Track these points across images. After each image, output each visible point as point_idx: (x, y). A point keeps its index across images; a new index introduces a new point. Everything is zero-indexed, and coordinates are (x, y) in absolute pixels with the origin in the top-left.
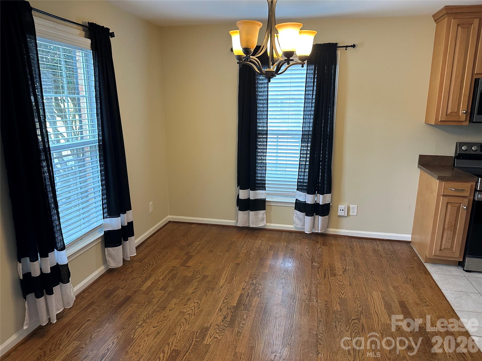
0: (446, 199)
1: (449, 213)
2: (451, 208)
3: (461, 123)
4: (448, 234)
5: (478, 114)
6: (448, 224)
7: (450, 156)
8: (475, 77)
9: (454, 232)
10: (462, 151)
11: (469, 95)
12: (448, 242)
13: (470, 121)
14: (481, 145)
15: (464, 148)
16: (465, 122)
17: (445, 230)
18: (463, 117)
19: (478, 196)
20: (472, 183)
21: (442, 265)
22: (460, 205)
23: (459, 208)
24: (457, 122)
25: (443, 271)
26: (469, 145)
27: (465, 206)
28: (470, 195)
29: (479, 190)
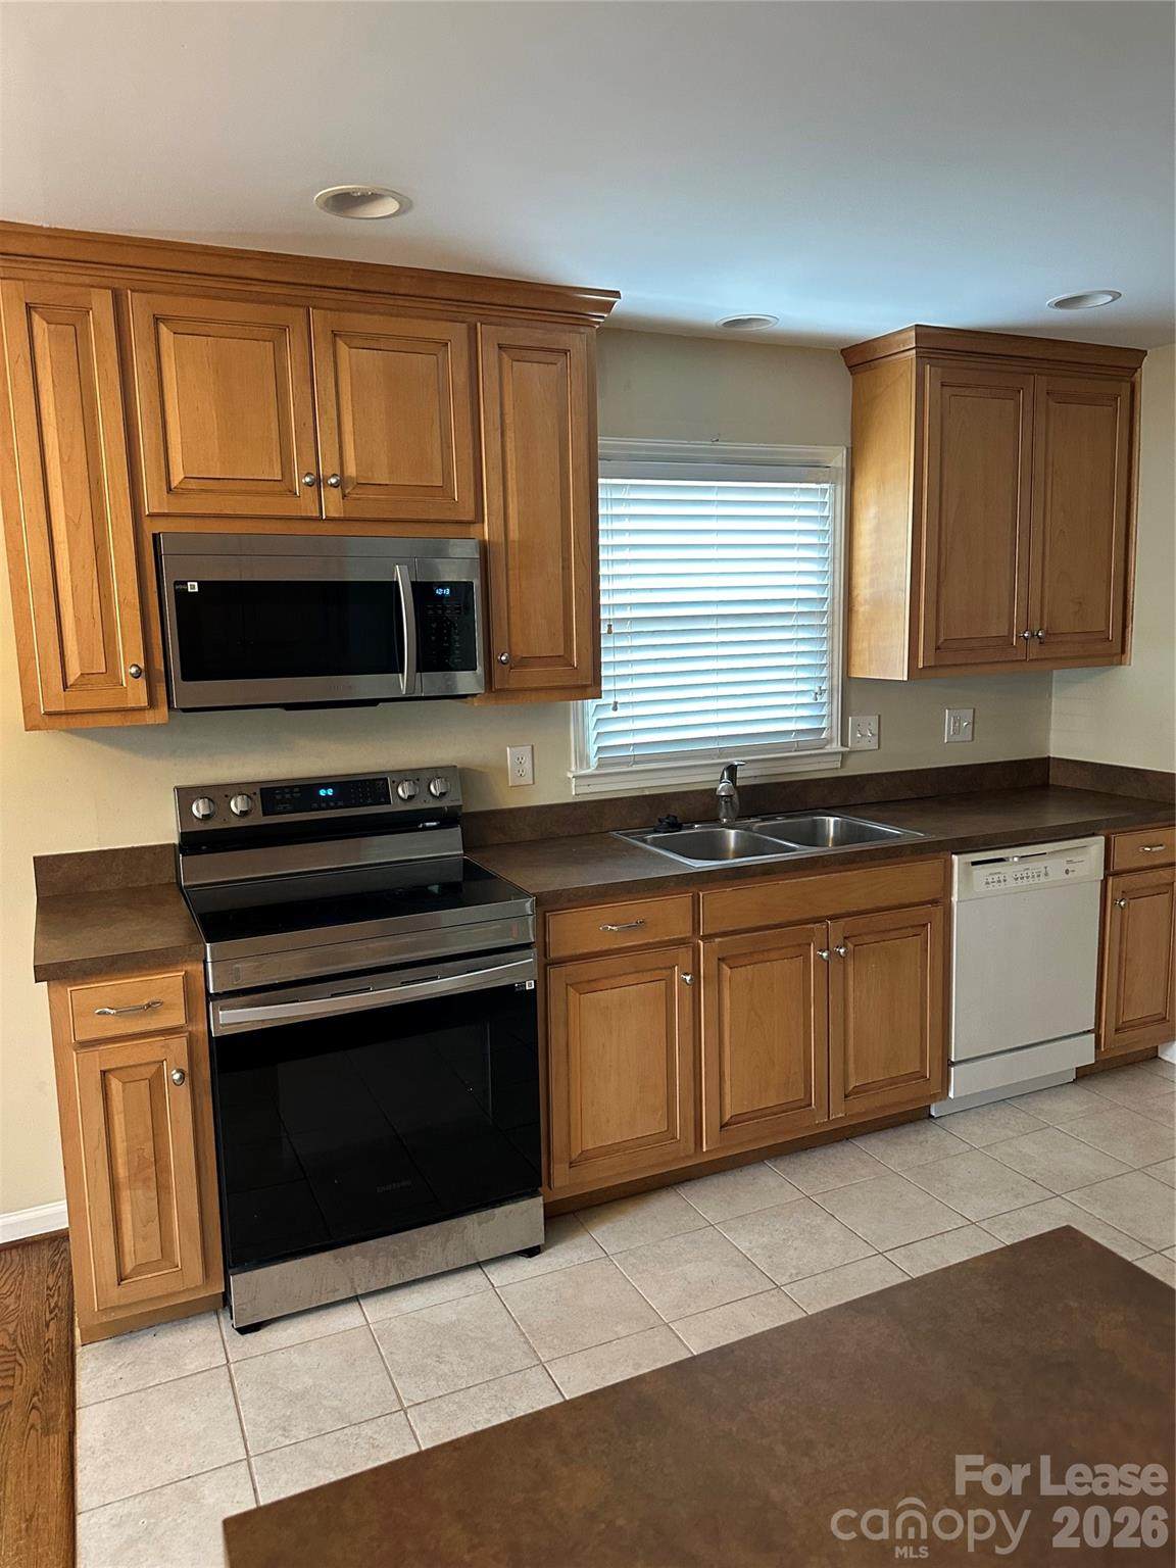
0: (95, 1060)
2: (124, 1090)
3: (137, 715)
4: (136, 1203)
5: (187, 676)
6: (129, 1162)
7: (162, 846)
8: (150, 528)
9: (162, 1188)
10: (195, 820)
11: (141, 602)
12: (145, 1239)
13: (169, 708)
14: (261, 789)
15: (199, 809)
16: (151, 712)
17: (119, 1189)
18: (138, 693)
19: (216, 1019)
20: (184, 968)
21: (158, 1328)
22: (160, 1069)
23: (156, 1083)
24: (119, 715)
25: (146, 1367)
26: (216, 794)
27: (179, 1071)
28: (189, 1018)
29: (216, 994)
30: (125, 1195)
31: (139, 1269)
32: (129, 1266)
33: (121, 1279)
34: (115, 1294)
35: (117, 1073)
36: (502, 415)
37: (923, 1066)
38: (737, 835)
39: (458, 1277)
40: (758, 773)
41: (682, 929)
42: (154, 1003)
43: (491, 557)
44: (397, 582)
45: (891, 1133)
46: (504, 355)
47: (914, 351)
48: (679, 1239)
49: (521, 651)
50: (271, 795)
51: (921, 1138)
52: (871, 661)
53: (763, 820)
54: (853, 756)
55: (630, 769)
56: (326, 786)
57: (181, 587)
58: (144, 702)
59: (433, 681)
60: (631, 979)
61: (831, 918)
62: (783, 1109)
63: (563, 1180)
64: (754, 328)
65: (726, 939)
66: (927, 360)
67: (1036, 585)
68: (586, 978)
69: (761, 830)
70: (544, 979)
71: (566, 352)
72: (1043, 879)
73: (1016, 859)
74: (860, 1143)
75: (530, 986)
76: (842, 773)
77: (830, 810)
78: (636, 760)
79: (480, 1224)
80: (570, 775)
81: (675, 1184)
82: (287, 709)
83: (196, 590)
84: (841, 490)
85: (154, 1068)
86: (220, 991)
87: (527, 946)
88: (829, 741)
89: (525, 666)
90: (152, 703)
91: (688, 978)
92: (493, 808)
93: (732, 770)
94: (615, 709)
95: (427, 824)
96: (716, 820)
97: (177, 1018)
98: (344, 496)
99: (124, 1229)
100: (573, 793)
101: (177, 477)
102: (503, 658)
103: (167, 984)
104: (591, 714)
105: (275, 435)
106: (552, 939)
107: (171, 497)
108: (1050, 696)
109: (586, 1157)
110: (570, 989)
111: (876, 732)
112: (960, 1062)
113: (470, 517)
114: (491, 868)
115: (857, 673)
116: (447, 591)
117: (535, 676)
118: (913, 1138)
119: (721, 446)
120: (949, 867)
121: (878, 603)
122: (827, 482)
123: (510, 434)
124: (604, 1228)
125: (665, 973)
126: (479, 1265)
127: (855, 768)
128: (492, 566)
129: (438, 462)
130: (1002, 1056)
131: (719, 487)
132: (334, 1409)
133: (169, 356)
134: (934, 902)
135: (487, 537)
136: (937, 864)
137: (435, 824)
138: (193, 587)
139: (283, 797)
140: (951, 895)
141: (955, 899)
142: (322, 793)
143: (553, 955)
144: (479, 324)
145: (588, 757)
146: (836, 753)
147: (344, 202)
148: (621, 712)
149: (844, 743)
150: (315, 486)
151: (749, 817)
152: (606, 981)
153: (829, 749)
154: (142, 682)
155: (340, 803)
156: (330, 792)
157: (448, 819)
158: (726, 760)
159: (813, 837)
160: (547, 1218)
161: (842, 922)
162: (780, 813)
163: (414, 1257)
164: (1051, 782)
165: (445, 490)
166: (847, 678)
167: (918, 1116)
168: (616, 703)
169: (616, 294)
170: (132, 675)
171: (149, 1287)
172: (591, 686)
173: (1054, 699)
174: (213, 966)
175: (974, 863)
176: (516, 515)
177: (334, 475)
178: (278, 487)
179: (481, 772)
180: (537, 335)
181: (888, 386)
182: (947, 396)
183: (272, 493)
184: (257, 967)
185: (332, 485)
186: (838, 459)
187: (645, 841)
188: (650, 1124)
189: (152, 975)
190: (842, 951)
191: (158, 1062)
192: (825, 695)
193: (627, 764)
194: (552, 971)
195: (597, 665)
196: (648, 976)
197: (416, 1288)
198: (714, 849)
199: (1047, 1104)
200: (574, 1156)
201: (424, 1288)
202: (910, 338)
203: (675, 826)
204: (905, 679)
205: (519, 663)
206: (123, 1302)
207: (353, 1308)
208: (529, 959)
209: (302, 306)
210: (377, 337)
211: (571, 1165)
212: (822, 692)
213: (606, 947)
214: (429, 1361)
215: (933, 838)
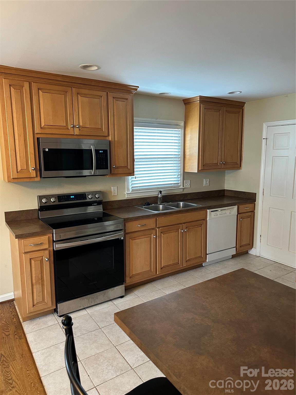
0: (29, 256)
1: (34, 269)
2: (35, 263)
3: (33, 179)
4: (37, 288)
5: (45, 170)
6: (35, 279)
7: (34, 209)
8: (36, 136)
9: (43, 285)
10: (43, 203)
11: (34, 153)
12: (39, 296)
13: (40, 177)
14: (58, 196)
15: (44, 201)
16: (36, 178)
17: (33, 286)
18: (33, 174)
19: (55, 246)
20: (49, 235)
21: (40, 317)
22: (43, 258)
23: (42, 261)
24: (29, 179)
25: (39, 325)
26: (48, 197)
27: (47, 258)
28: (49, 247)
29: (56, 241)
30: (35, 287)
31: (37, 303)
32: (35, 303)
33: (33, 306)
34: (32, 309)
35: (33, 259)
36: (114, 112)
37: (202, 255)
38: (162, 206)
39: (106, 303)
40: (166, 193)
41: (153, 226)
42: (42, 243)
43: (111, 144)
44: (91, 149)
45: (195, 270)
46: (114, 100)
47: (199, 101)
48: (154, 292)
49: (118, 165)
50: (60, 197)
51: (201, 270)
52: (189, 168)
53: (167, 203)
54: (185, 189)
55: (138, 192)
56: (72, 195)
57: (44, 150)
58: (35, 176)
59: (99, 172)
60: (143, 237)
61: (183, 223)
62: (174, 265)
63: (128, 281)
64: (166, 95)
65: (162, 228)
66: (201, 103)
67: (223, 152)
68: (134, 237)
69: (167, 205)
70: (125, 237)
71: (127, 99)
72: (225, 215)
73: (220, 210)
74: (189, 272)
75: (122, 238)
76: (183, 193)
77: (181, 201)
78: (140, 190)
79: (111, 291)
80: (126, 193)
81: (151, 282)
82: (66, 178)
83: (48, 150)
84: (183, 131)
85: (41, 258)
86: (56, 240)
87: (121, 230)
88: (180, 186)
89: (118, 169)
90: (37, 176)
91: (155, 236)
92: (109, 201)
93: (161, 192)
94: (135, 178)
95: (94, 204)
96: (157, 203)
97: (46, 246)
98: (79, 130)
99: (34, 295)
100: (126, 197)
101: (43, 125)
102: (114, 167)
103: (44, 239)
104: (130, 179)
105: (64, 116)
106: (127, 228)
107: (41, 129)
108: (225, 176)
109: (133, 276)
110: (130, 239)
111: (190, 184)
112: (209, 254)
113: (107, 135)
114: (111, 213)
115: (186, 171)
116: (102, 152)
117: (120, 171)
118: (200, 270)
119: (158, 120)
120: (207, 211)
121: (191, 155)
122: (180, 129)
123: (115, 117)
124: (137, 291)
125: (150, 235)
126: (111, 300)
127: (186, 192)
128: (111, 146)
129: (100, 123)
130: (218, 252)
131: (158, 129)
132: (85, 329)
133: (41, 98)
134: (204, 220)
135: (110, 140)
136: (204, 212)
137: (96, 204)
138: (47, 150)
139: (63, 198)
140: (207, 218)
141: (208, 219)
142: (71, 197)
143: (127, 232)
144: (109, 92)
145: (129, 189)
146: (181, 188)
147: (85, 67)
148: (136, 179)
149: (183, 186)
150: (73, 128)
151: (164, 202)
152: (137, 237)
153: (180, 187)
154: (34, 171)
155: (76, 199)
156: (73, 197)
157: (99, 203)
158: (158, 190)
159: (178, 206)
160: (125, 290)
161: (186, 224)
162: (170, 202)
163: (97, 299)
164: (225, 195)
165: (101, 129)
166: (184, 171)
167: (200, 266)
168: (136, 177)
169: (138, 87)
170: (32, 169)
171: (40, 307)
172: (132, 173)
173: (226, 177)
174: (55, 235)
175: (212, 211)
176: (116, 135)
177: (78, 125)
178: (65, 128)
179: (106, 192)
180: (121, 95)
181: (193, 109)
182: (206, 111)
183: (64, 129)
184: (65, 235)
185: (77, 127)
186: (182, 124)
187: (143, 208)
188: (147, 269)
189: (41, 237)
190: (186, 230)
191: (42, 256)
192: (179, 176)
193: (138, 191)
194: (127, 235)
195: (134, 168)
196: (146, 236)
197: (98, 306)
198: (157, 209)
199: (226, 263)
200: (131, 276)
201: (100, 305)
202: (198, 98)
203: (149, 204)
204: (197, 172)
205: (117, 168)
206: (34, 311)
207: (84, 311)
208: (122, 233)
209: (71, 87)
210: (87, 94)
211: (130, 278)
212: (179, 175)
213: (137, 230)
214: (104, 319)
215: (204, 206)
